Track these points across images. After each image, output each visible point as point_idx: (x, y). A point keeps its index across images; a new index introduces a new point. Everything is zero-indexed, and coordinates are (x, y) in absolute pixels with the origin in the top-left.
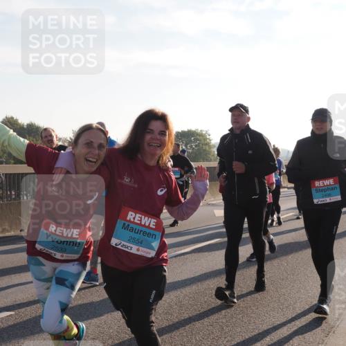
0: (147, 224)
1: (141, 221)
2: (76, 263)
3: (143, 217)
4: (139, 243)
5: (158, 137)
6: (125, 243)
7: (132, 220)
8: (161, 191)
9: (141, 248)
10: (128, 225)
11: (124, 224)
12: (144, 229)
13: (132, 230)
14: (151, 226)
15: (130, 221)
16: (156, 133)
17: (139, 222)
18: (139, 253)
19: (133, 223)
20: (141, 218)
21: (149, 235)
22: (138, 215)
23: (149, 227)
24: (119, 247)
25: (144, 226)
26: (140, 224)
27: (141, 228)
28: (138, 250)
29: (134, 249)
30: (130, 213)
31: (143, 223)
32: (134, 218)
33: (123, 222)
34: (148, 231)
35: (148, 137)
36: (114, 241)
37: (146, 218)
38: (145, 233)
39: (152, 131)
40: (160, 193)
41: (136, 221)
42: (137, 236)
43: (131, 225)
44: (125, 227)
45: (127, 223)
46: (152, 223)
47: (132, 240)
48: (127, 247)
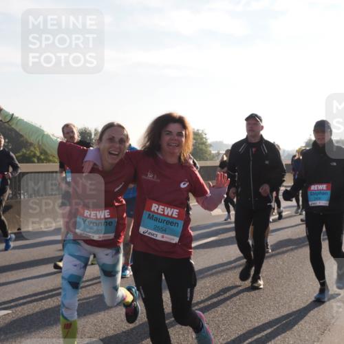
0: (170, 214)
1: (164, 211)
3: (166, 208)
4: (163, 231)
6: (150, 231)
7: (156, 211)
8: (184, 184)
9: (165, 235)
10: (153, 216)
11: (149, 215)
12: (167, 219)
13: (156, 219)
14: (174, 215)
15: (154, 212)
17: (162, 213)
18: (164, 239)
19: (157, 213)
20: (164, 209)
21: (171, 223)
22: (161, 207)
23: (171, 217)
24: (146, 234)
25: (167, 216)
26: (164, 215)
27: (164, 218)
28: (163, 237)
29: (159, 236)
30: (154, 205)
32: (158, 210)
33: (148, 213)
34: (171, 220)
36: (142, 230)
37: (169, 209)
38: (168, 222)
40: (183, 186)
41: (159, 212)
42: (160, 225)
43: (156, 216)
44: (150, 217)
45: (152, 214)
46: (175, 213)
47: (157, 229)
48: (153, 235)
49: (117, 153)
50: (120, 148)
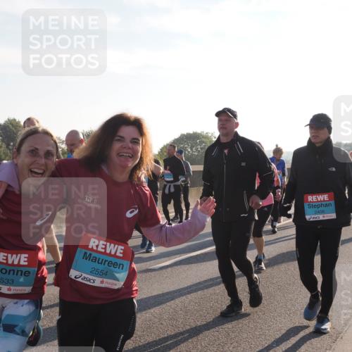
0: (113, 253)
1: (105, 249)
2: (26, 301)
3: (108, 244)
4: (103, 274)
5: (130, 145)
6: (87, 276)
7: (95, 248)
8: (131, 213)
9: (105, 280)
10: (90, 254)
11: (86, 253)
12: (109, 259)
13: (95, 260)
14: (118, 254)
15: (92, 250)
16: (128, 140)
17: (103, 251)
18: (103, 285)
19: (97, 251)
20: (106, 245)
21: (115, 265)
22: (102, 242)
23: (115, 256)
24: (80, 280)
25: (110, 254)
26: (105, 253)
27: (106, 258)
28: (102, 282)
29: (97, 282)
30: (93, 240)
31: (108, 251)
32: (97, 246)
33: (84, 251)
34: (114, 260)
35: (117, 146)
36: (73, 273)
37: (112, 245)
38: (110, 263)
39: (122, 139)
40: (129, 215)
41: (100, 249)
42: (101, 267)
43: (94, 254)
44: (86, 257)
45: (89, 252)
46: (119, 251)
47: (95, 272)
48: (89, 280)
49: (41, 171)
50: (46, 165)
